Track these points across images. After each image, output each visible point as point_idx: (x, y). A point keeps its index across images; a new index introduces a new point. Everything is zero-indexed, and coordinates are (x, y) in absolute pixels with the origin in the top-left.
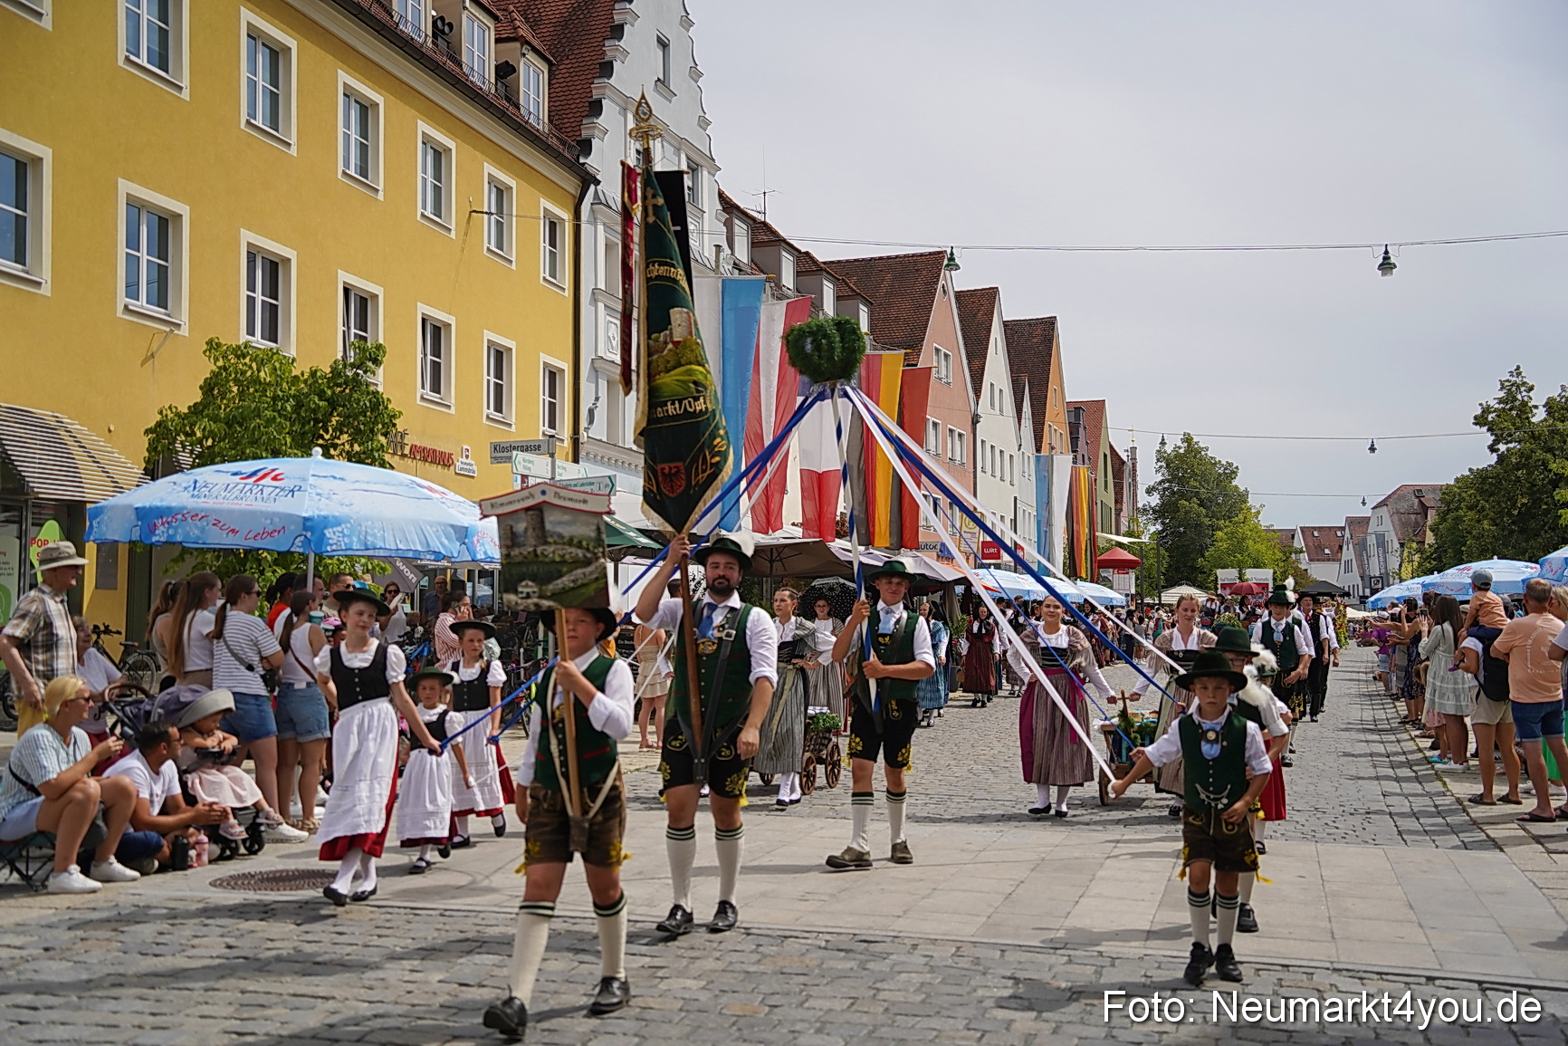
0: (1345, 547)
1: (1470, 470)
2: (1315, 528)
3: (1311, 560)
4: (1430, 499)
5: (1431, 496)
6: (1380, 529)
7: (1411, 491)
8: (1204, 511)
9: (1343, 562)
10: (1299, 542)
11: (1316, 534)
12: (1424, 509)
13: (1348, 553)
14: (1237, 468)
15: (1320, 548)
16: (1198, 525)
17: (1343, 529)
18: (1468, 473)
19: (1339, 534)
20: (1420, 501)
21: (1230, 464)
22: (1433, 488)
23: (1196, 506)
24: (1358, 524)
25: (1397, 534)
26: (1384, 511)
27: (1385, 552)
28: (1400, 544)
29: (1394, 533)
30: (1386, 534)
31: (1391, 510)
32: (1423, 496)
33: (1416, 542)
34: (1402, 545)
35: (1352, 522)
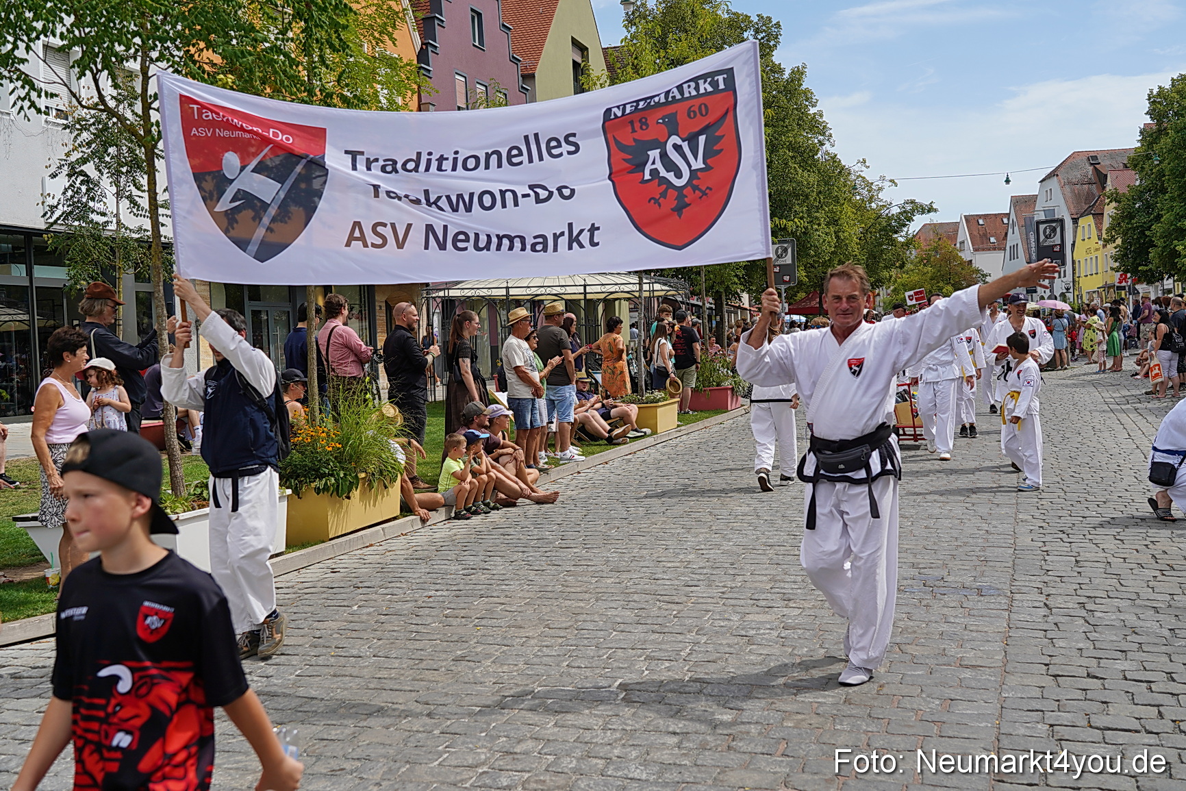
0: (1010, 231)
2: (980, 216)
3: (976, 250)
4: (1104, 164)
5: (1108, 163)
6: (1050, 204)
7: (1084, 158)
9: (1008, 248)
10: (964, 234)
11: (981, 222)
12: (1101, 178)
13: (1014, 238)
15: (985, 237)
17: (1008, 215)
19: (1005, 221)
20: (1096, 169)
22: (1112, 154)
24: (1024, 203)
25: (1069, 209)
26: (1054, 183)
28: (1072, 219)
29: (1065, 208)
30: (1056, 208)
31: (1062, 181)
32: (1099, 163)
33: (1093, 214)
34: (1075, 221)
35: (1017, 202)
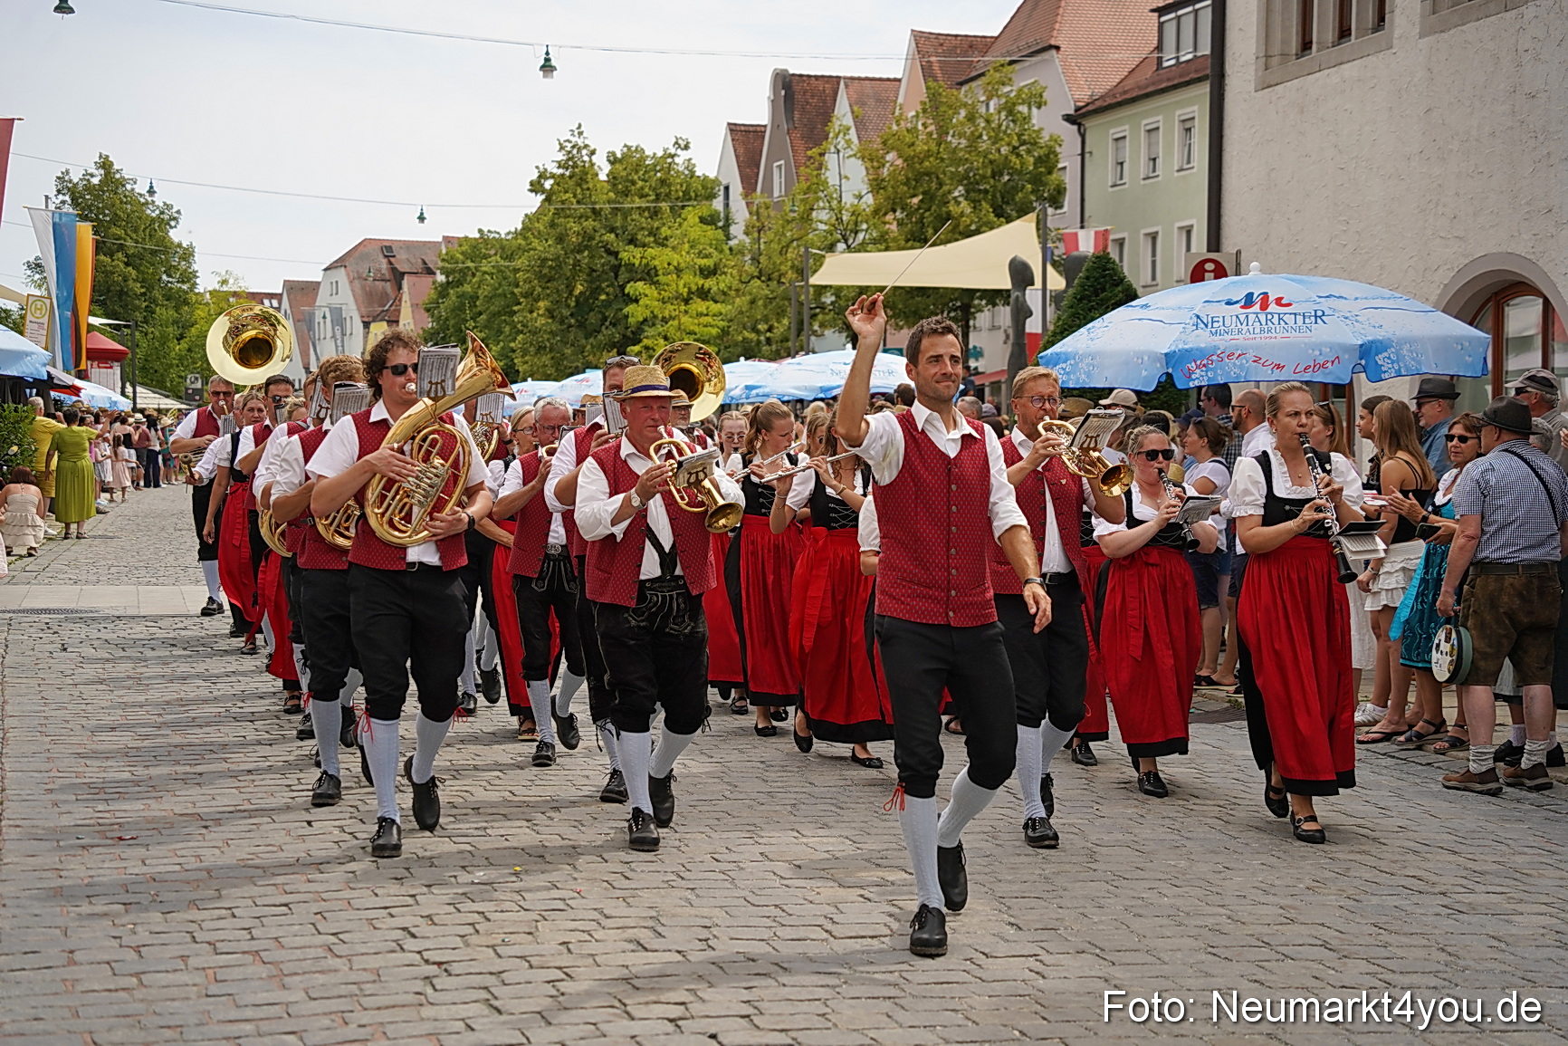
1: (480, 231)
4: (401, 258)
5: (404, 257)
6: (336, 301)
7: (377, 248)
8: (134, 273)
12: (397, 277)
14: (178, 212)
16: (122, 293)
18: (477, 236)
20: (390, 263)
21: (169, 207)
22: (409, 246)
23: (122, 265)
24: (301, 292)
25: (359, 309)
26: (341, 275)
27: (343, 334)
28: (363, 322)
29: (355, 307)
30: (344, 307)
31: (351, 274)
32: (394, 256)
33: (388, 322)
34: (366, 325)
35: (291, 286)
